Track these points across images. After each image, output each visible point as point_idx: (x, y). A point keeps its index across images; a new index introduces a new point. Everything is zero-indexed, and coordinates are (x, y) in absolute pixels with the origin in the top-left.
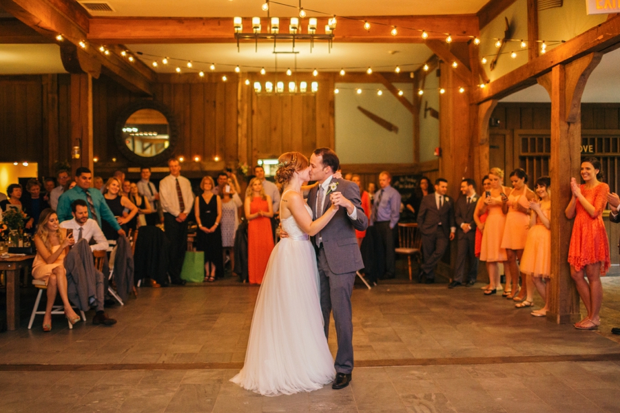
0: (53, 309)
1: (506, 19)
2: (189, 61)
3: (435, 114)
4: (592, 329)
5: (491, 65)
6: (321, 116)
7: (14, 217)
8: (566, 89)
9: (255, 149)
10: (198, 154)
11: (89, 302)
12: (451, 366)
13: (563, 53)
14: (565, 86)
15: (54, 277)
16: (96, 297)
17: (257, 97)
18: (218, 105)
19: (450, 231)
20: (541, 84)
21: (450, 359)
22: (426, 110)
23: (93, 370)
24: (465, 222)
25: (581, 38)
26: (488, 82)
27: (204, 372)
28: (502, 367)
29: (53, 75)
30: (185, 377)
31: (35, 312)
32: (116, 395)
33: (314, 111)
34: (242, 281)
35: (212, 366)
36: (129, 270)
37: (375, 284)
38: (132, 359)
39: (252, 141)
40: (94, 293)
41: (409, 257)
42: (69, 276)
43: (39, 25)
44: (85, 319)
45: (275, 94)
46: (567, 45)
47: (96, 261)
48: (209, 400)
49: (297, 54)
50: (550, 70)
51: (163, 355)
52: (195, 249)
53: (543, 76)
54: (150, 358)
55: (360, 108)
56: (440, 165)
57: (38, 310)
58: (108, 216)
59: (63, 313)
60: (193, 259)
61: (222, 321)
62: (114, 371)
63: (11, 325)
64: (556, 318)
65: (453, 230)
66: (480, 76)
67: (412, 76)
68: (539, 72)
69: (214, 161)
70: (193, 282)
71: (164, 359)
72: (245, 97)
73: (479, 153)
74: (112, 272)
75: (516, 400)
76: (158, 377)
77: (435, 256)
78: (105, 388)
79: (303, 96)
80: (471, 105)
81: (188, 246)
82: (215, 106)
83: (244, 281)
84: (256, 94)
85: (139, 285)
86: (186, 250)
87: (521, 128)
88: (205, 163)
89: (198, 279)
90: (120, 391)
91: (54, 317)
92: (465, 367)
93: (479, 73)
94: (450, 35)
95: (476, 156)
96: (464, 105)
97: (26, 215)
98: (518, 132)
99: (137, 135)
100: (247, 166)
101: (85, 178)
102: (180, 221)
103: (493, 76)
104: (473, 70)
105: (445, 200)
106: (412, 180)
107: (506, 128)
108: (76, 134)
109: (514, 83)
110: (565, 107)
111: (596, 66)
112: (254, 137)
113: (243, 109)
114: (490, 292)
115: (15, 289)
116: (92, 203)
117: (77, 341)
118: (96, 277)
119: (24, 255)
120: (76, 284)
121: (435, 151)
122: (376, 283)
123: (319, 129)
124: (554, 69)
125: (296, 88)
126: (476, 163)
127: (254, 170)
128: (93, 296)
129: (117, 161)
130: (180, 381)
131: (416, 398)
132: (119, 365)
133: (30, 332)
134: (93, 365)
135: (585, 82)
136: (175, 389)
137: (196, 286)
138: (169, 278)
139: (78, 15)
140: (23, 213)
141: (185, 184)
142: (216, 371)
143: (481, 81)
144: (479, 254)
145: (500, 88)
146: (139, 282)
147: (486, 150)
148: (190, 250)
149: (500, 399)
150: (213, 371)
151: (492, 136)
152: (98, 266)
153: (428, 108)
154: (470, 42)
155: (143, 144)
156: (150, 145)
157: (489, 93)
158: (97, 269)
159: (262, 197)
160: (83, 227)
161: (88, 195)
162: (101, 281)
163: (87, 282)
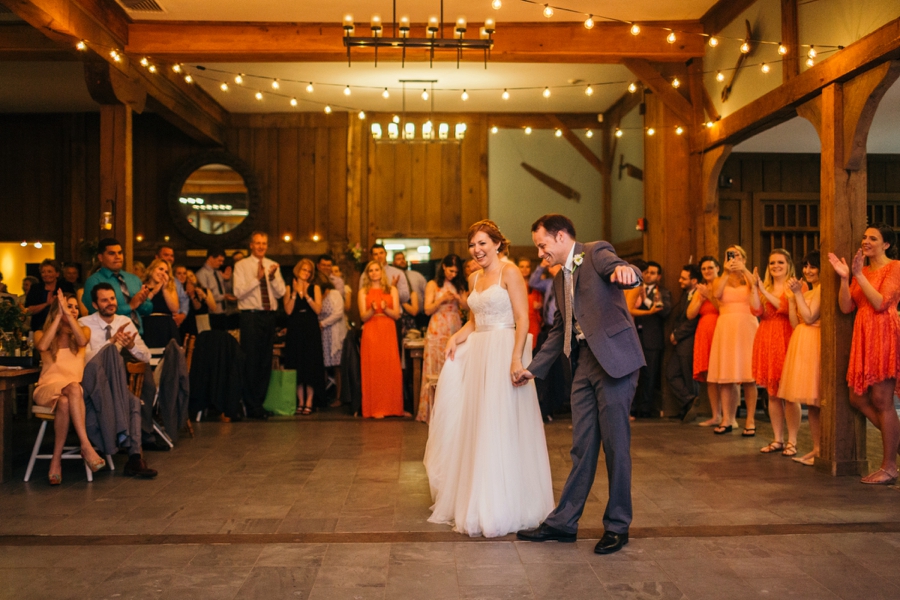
0: (64, 452)
1: (748, 23)
2: (275, 80)
3: (636, 173)
4: (887, 483)
5: (723, 93)
6: (469, 175)
7: (8, 312)
8: (845, 120)
9: (372, 224)
10: (288, 231)
11: (117, 441)
12: (680, 540)
13: (840, 65)
14: (843, 116)
15: (65, 400)
16: (128, 433)
17: (376, 146)
18: (318, 159)
20: (803, 116)
21: (676, 528)
22: (622, 167)
23: (117, 544)
25: (870, 40)
26: (718, 119)
27: (291, 547)
28: (759, 540)
30: (261, 555)
31: (35, 456)
32: (150, 584)
33: (458, 169)
34: (353, 414)
35: (304, 538)
36: (181, 396)
37: (550, 419)
38: (181, 527)
39: (368, 212)
40: (126, 426)
42: (88, 400)
43: (51, 26)
44: (113, 468)
45: (402, 142)
46: (847, 52)
47: (132, 379)
48: (299, 593)
49: (435, 84)
50: (818, 92)
51: (229, 521)
52: (282, 367)
53: (806, 104)
54: (208, 526)
55: (525, 165)
56: (645, 245)
57: (40, 453)
59: (79, 456)
60: (281, 383)
61: (323, 471)
62: (150, 547)
64: (831, 467)
66: (705, 111)
67: (600, 119)
68: (800, 97)
69: (313, 242)
70: (281, 415)
71: (231, 527)
72: (359, 149)
73: (704, 225)
75: (791, 593)
76: (219, 556)
78: (133, 573)
79: (443, 145)
80: (692, 154)
81: (274, 361)
82: (314, 161)
83: (356, 414)
84: (375, 140)
85: (198, 419)
86: (272, 368)
87: (763, 190)
88: (298, 244)
89: (287, 410)
90: (157, 578)
91: (64, 463)
92: (702, 541)
93: (704, 107)
94: (673, 31)
95: (700, 230)
96: (682, 154)
98: (759, 196)
99: (203, 207)
100: (360, 249)
103: (725, 110)
104: (695, 103)
107: (741, 190)
108: (107, 194)
109: (761, 116)
110: (843, 147)
111: (893, 82)
112: (371, 207)
113: (355, 167)
114: (723, 429)
117: (98, 500)
118: (130, 404)
119: (20, 368)
120: (98, 412)
121: (638, 223)
122: (552, 416)
123: (465, 196)
124: (825, 90)
125: (433, 134)
126: (700, 239)
127: (371, 252)
128: (123, 432)
130: (252, 561)
131: (630, 589)
132: (159, 536)
133: (27, 487)
134: (117, 536)
135: (875, 108)
136: (245, 575)
137: (282, 421)
138: (244, 409)
139: (111, 17)
142: (310, 546)
143: (707, 117)
145: (738, 126)
146: (200, 414)
147: (714, 221)
148: (276, 368)
149: (765, 591)
150: (305, 547)
151: (722, 201)
152: (134, 389)
153: (624, 164)
154: (690, 62)
155: (212, 224)
156: (222, 225)
157: (720, 135)
158: (132, 394)
159: (384, 288)
160: (111, 325)
161: (121, 283)
162: (137, 409)
163: (115, 410)
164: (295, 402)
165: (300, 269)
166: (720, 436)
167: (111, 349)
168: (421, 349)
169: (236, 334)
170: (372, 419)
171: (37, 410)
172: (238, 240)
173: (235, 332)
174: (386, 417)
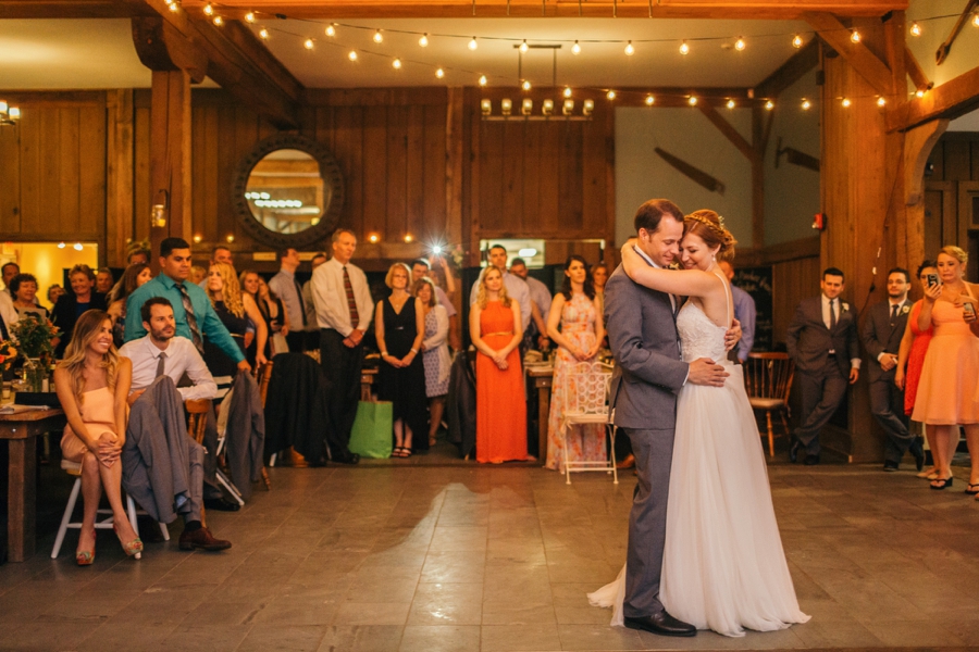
5: (938, 53)
6: (592, 163)
7: (33, 333)
9: (476, 222)
10: (376, 229)
11: (174, 505)
15: (91, 457)
16: (189, 495)
18: (411, 143)
19: (850, 365)
22: (779, 153)
24: (885, 351)
26: (929, 87)
29: (126, 91)
31: (65, 524)
33: (579, 156)
34: (463, 457)
36: (255, 438)
40: (185, 485)
41: (768, 415)
42: (136, 451)
44: (167, 537)
47: (192, 420)
49: (558, 50)
52: (375, 398)
54: (302, 640)
55: (659, 151)
56: (824, 246)
57: (71, 521)
58: (218, 337)
60: (373, 417)
63: (17, 552)
65: (856, 363)
66: (908, 77)
67: (751, 94)
69: (403, 242)
70: (373, 458)
72: (460, 131)
73: (906, 221)
74: (222, 440)
77: (820, 411)
80: (889, 133)
82: (406, 145)
83: (467, 458)
85: (272, 464)
86: (360, 398)
88: (386, 245)
89: (381, 453)
95: (901, 227)
96: (877, 133)
97: (57, 328)
98: (966, 185)
99: (268, 203)
100: (462, 252)
101: (179, 259)
102: (351, 345)
103: (940, 75)
104: (894, 69)
105: (841, 308)
106: (752, 278)
107: (944, 179)
108: (159, 183)
112: (474, 201)
113: (454, 152)
114: (941, 483)
115: (25, 479)
116: (190, 310)
117: (148, 591)
118: (190, 453)
119: (46, 407)
121: (815, 220)
123: (587, 187)
126: (901, 240)
128: (182, 494)
129: (234, 242)
133: (55, 567)
137: (376, 466)
138: (329, 451)
140: (51, 324)
141: (358, 277)
143: (914, 86)
144: (911, 410)
146: (274, 457)
147: (918, 216)
148: (366, 399)
151: (928, 193)
152: (195, 431)
153: (782, 149)
154: (888, 16)
155: (277, 223)
156: (289, 224)
157: (935, 106)
158: (191, 439)
159: (503, 300)
160: (165, 351)
161: (184, 296)
162: (200, 460)
163: (172, 464)
164: (390, 441)
165: (393, 275)
166: (938, 491)
167: (165, 383)
168: (549, 377)
169: (315, 355)
170: (489, 465)
171: (66, 465)
172: (317, 241)
173: (315, 353)
174: (505, 462)
